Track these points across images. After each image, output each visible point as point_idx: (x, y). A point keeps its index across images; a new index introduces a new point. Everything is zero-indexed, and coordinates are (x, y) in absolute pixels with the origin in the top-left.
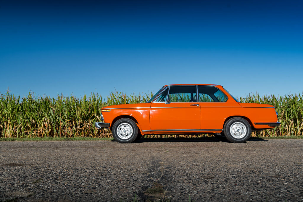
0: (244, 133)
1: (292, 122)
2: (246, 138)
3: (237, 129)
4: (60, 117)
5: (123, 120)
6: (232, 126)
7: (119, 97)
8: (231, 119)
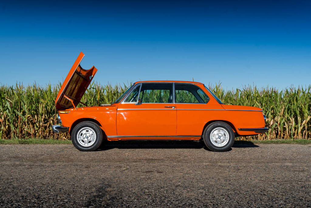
0: (226, 140)
1: (293, 120)
2: (228, 145)
3: (218, 136)
4: (18, 111)
5: (85, 124)
6: (213, 132)
7: (92, 87)
8: (211, 125)
